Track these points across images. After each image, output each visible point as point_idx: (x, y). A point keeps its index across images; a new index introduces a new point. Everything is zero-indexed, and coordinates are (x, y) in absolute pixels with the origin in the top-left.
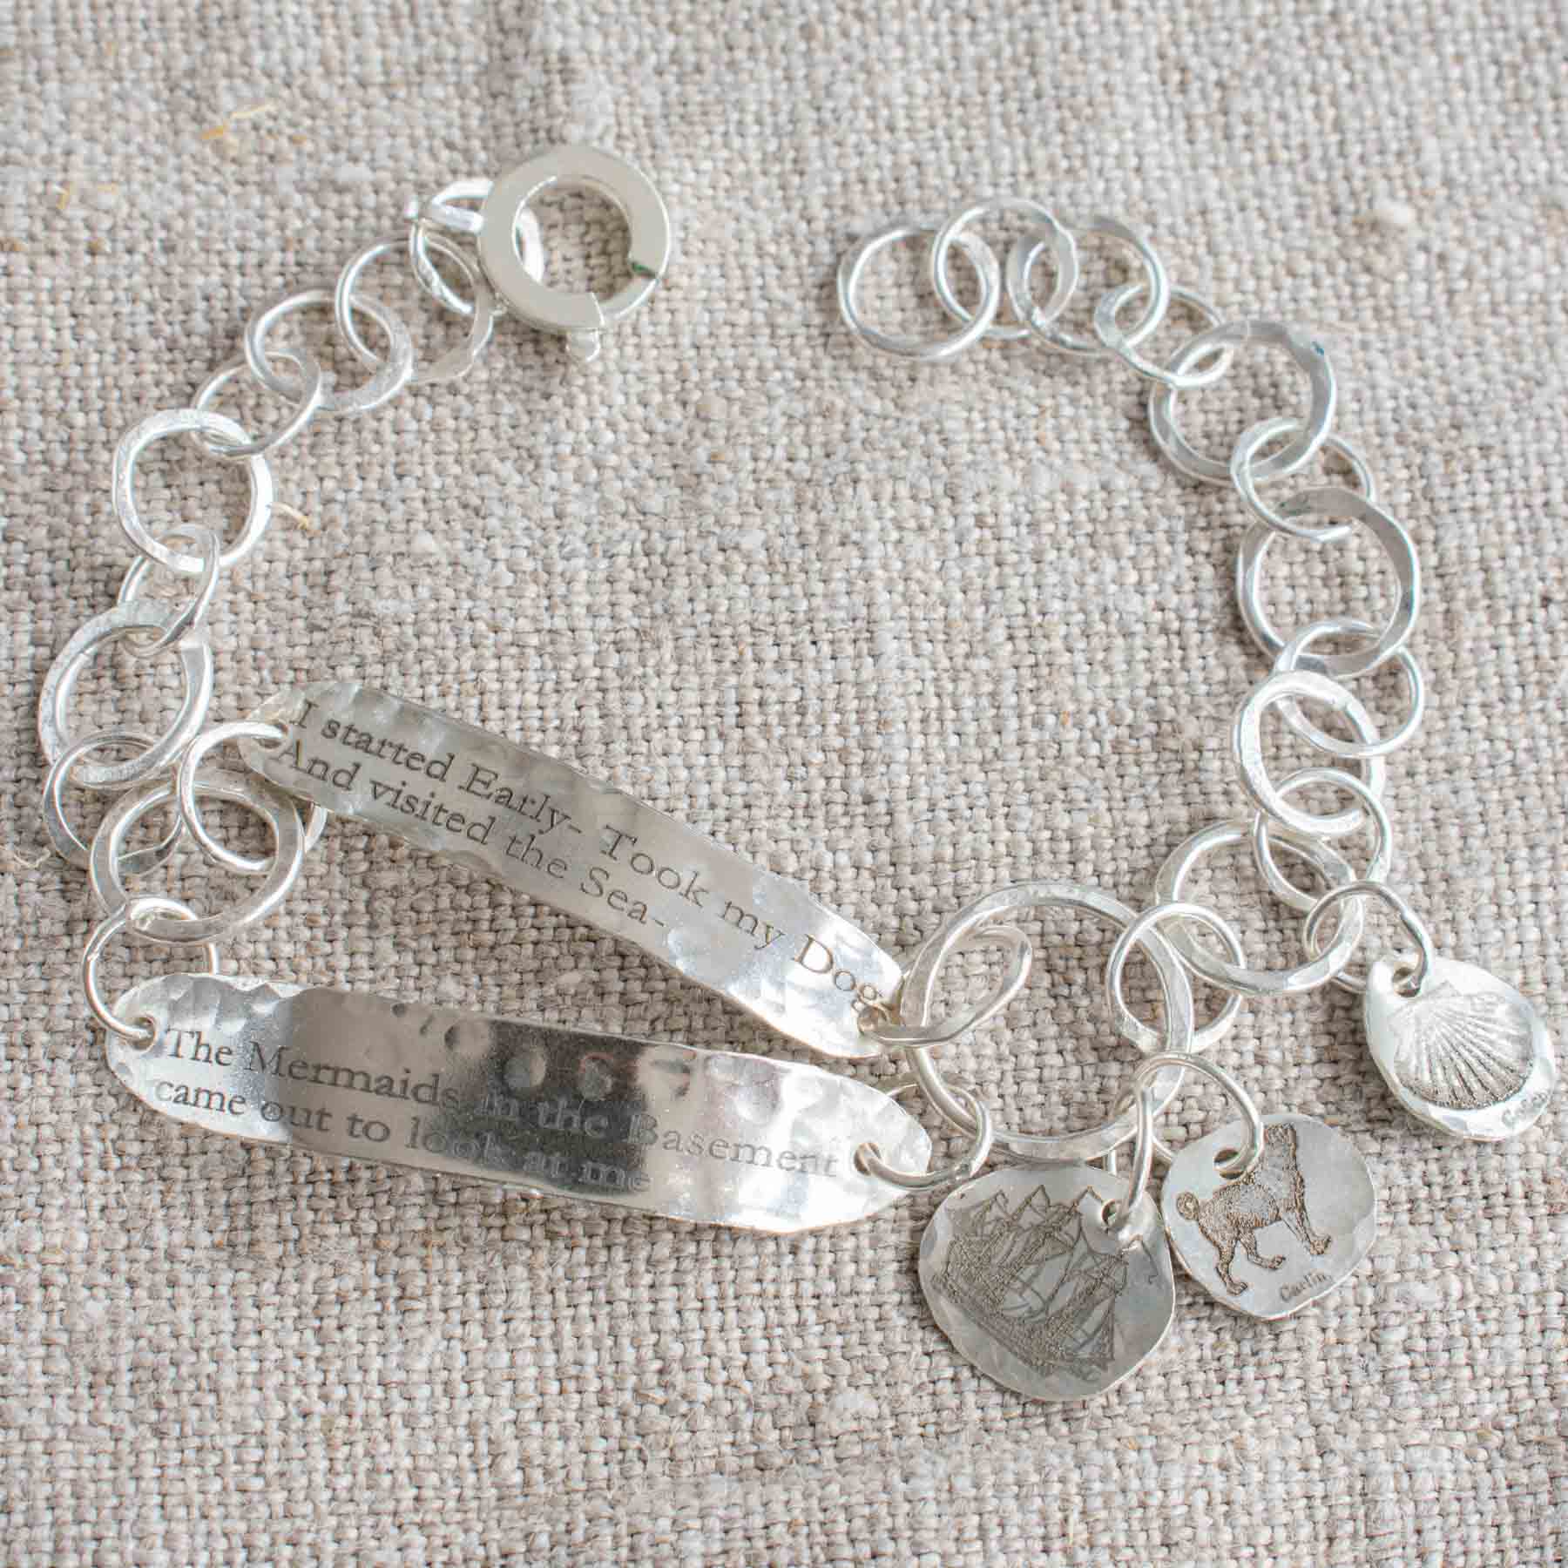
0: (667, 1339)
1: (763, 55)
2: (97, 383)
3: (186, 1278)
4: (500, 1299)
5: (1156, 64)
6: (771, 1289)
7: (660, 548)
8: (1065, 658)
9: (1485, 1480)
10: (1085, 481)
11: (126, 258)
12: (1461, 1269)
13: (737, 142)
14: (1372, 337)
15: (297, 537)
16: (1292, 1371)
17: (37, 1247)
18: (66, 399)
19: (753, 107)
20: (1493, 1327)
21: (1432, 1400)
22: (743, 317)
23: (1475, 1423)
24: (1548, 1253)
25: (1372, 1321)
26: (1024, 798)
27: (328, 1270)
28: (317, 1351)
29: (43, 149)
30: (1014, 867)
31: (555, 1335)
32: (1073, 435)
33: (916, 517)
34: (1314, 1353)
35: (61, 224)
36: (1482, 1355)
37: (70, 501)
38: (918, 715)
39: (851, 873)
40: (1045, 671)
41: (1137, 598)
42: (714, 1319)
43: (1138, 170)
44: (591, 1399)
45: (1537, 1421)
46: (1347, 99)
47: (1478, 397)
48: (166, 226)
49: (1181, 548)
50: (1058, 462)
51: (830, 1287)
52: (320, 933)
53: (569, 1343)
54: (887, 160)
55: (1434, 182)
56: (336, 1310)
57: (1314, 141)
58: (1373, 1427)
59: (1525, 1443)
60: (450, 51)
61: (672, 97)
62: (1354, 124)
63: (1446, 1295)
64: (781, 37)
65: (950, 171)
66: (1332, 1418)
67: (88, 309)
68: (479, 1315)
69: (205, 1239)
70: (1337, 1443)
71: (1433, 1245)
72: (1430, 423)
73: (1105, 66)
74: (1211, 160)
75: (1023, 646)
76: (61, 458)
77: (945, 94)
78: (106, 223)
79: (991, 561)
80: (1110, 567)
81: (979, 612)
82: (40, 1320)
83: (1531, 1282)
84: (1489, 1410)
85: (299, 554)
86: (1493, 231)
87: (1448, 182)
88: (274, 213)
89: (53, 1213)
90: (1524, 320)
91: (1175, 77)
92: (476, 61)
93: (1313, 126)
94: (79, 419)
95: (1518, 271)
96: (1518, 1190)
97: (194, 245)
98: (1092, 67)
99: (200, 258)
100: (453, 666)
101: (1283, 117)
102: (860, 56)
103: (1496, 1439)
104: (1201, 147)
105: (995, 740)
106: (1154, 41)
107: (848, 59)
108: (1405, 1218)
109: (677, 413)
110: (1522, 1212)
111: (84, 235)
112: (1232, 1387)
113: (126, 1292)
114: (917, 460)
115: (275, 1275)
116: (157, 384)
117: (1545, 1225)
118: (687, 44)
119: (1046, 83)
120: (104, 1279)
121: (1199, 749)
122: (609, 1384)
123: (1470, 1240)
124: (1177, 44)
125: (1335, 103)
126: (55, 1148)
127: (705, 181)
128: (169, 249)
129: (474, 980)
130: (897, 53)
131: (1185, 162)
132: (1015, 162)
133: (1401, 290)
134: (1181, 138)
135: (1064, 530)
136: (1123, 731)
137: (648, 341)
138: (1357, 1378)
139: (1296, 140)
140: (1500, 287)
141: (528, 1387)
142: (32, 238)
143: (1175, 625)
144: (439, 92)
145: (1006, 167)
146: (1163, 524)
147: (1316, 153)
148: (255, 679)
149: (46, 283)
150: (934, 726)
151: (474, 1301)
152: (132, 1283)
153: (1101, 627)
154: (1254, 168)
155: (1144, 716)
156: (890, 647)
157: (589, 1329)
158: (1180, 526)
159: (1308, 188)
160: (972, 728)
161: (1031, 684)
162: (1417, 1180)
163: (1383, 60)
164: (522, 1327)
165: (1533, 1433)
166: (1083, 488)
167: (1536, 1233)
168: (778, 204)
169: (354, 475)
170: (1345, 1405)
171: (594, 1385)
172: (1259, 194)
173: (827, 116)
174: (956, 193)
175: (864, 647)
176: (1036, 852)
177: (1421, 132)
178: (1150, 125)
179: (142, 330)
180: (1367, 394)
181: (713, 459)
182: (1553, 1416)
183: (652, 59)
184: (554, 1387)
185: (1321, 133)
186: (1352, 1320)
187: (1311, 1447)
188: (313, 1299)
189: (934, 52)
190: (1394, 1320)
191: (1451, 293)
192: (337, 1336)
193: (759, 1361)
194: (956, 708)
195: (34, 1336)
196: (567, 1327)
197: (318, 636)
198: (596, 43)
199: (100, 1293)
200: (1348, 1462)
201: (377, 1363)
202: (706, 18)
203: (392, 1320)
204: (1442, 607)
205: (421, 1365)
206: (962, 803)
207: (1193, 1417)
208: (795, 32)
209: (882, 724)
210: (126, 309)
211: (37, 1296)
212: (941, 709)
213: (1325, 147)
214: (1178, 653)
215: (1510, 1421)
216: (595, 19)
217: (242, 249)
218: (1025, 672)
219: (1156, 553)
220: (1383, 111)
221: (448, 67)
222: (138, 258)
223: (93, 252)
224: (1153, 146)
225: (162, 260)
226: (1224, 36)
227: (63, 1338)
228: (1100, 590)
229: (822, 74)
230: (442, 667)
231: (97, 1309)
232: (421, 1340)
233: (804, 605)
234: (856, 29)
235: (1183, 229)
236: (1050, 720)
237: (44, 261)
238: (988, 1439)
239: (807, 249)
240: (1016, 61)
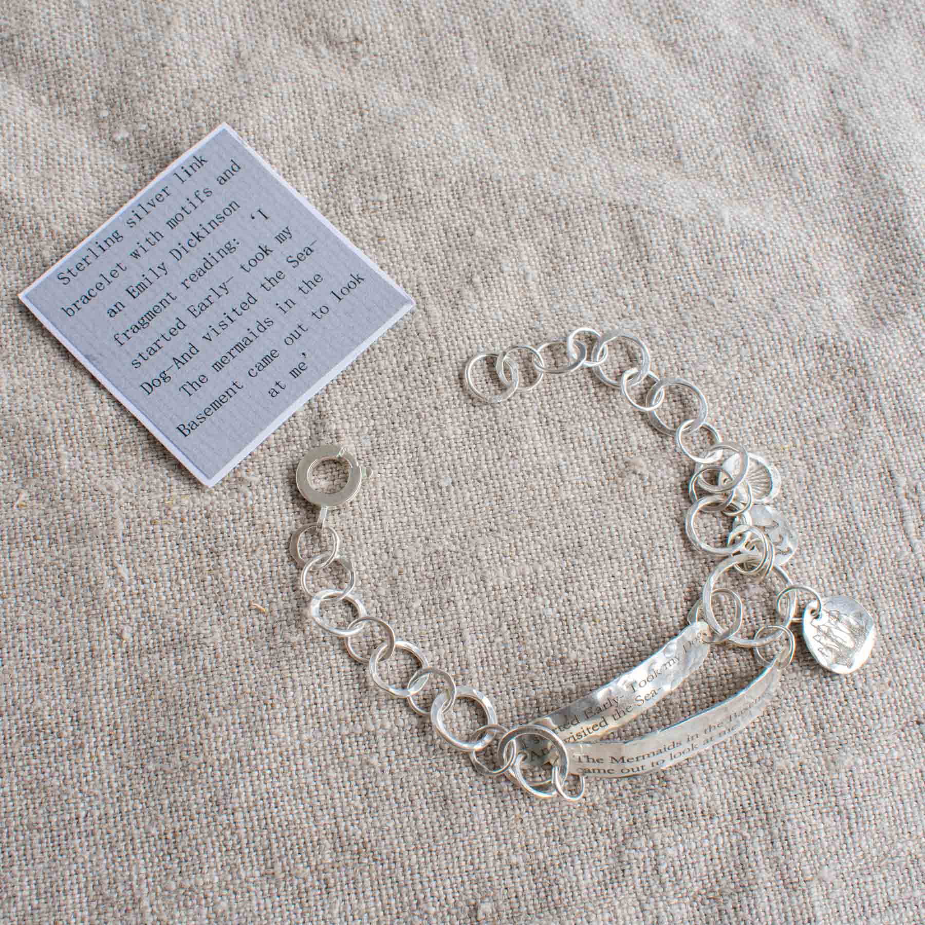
0: (418, 892)
1: (404, 425)
2: (187, 568)
3: (253, 888)
4: (360, 885)
5: (538, 416)
6: (451, 871)
7: (386, 609)
8: (528, 634)
9: (697, 913)
10: (528, 570)
11: (194, 522)
12: (683, 842)
13: (398, 456)
14: (619, 506)
15: (261, 616)
16: (630, 883)
17: (201, 884)
18: (177, 575)
19: (402, 444)
20: (695, 860)
21: (677, 887)
22: (405, 519)
23: (692, 894)
24: (711, 832)
25: (655, 862)
26: (519, 686)
27: (301, 881)
28: (300, 911)
29: (162, 485)
30: (518, 711)
31: (380, 895)
32: (522, 552)
33: (472, 589)
34: (637, 876)
35: (170, 513)
36: (692, 871)
37: (182, 611)
38: (479, 660)
39: (463, 719)
40: (521, 639)
41: (550, 610)
42: (433, 884)
43: (535, 453)
44: (395, 916)
45: (712, 891)
46: (603, 422)
47: (657, 527)
48: (206, 508)
49: (563, 590)
50: (518, 564)
51: (471, 868)
52: (285, 759)
53: (385, 897)
54: (450, 458)
55: (635, 448)
56: (305, 895)
57: (593, 438)
58: (658, 899)
59: (709, 899)
60: (297, 433)
61: (375, 443)
62: (606, 430)
63: (679, 851)
64: (410, 418)
65: (471, 460)
66: (644, 898)
67: (182, 542)
68: (354, 891)
69: (257, 873)
70: (647, 907)
71: (672, 834)
72: (642, 538)
73: (521, 419)
74: (559, 447)
75: (513, 631)
76: (178, 596)
77: (467, 432)
78: (186, 511)
79: (499, 602)
80: (540, 599)
81: (497, 621)
82: (205, 911)
83: (706, 843)
84: (696, 889)
85: (263, 623)
86: (657, 464)
87: (640, 447)
88: (243, 499)
89: (205, 870)
90: (669, 494)
91: (545, 420)
92: (306, 435)
93: (592, 433)
94: (183, 582)
95: (666, 477)
96: (699, 811)
97: (216, 514)
98: (516, 419)
99: (219, 519)
100: (320, 658)
101: (582, 430)
102: (437, 423)
103: (699, 898)
104: (556, 443)
105: (507, 666)
106: (536, 408)
107: (433, 424)
108: (662, 825)
109: (385, 556)
110: (701, 818)
111: (179, 515)
112: (610, 891)
113: (233, 897)
114: (470, 568)
115: (283, 883)
116: (208, 566)
117: (709, 822)
118: (378, 423)
119: (500, 426)
120: (225, 892)
121: (576, 662)
122: (400, 910)
123: (685, 831)
124: (544, 409)
125: (599, 424)
126: (203, 846)
127: (388, 472)
128: (208, 517)
129: (339, 770)
130: (449, 420)
131: (551, 449)
132: (493, 454)
133: (627, 488)
134: (549, 440)
135: (523, 588)
136: (550, 658)
137: (374, 531)
138: (652, 882)
139: (587, 438)
140: (661, 483)
141: (373, 914)
142: (161, 518)
143: (564, 618)
144: (294, 448)
145: (490, 457)
146: (557, 582)
147: (594, 442)
148: (252, 668)
149: (167, 534)
150: (486, 663)
151: (352, 886)
152: (235, 893)
153: (539, 621)
154: (574, 449)
155: (556, 651)
156: (468, 638)
157: (391, 891)
158: (562, 582)
159: (593, 454)
160: (498, 662)
161: (517, 645)
162: (665, 811)
163: (613, 407)
164: (369, 893)
165: (711, 895)
166: (528, 573)
167: (707, 825)
168: (414, 477)
169: (278, 591)
170: (648, 893)
171: (395, 911)
172: (576, 458)
173: (428, 444)
174: (474, 468)
175: (459, 638)
176: (525, 705)
177: (629, 431)
178: (538, 437)
179: (201, 547)
180: (620, 528)
181: (400, 573)
182: (717, 888)
183: (367, 429)
184: (382, 913)
185: (595, 434)
186: (648, 863)
187: (638, 909)
188: (297, 892)
189: (462, 419)
190: (662, 862)
191: (644, 487)
192: (307, 905)
193: (450, 896)
194: (492, 656)
195: (204, 916)
196: (384, 892)
197: (272, 651)
198: (347, 425)
199: (225, 898)
200: (651, 913)
201: (321, 913)
202: (384, 413)
203: (325, 896)
204: (652, 604)
205: (336, 911)
206: (498, 690)
207: (598, 903)
208: (415, 416)
209: (468, 665)
210: (195, 540)
211: (203, 902)
212: (487, 657)
213: (598, 439)
214: (566, 628)
215: (704, 891)
216: (346, 417)
217: (233, 514)
218: (515, 640)
219: (555, 593)
220: (615, 426)
221: (297, 438)
222: (198, 521)
223: (182, 521)
224: (539, 445)
225: (206, 521)
226: (559, 405)
227: (214, 916)
228: (537, 609)
229: (425, 430)
230: (316, 658)
231: (224, 904)
232: (335, 902)
233: (437, 626)
234: (435, 413)
235: (552, 473)
236: (525, 656)
237: (166, 527)
238: (530, 918)
239: (425, 493)
240: (490, 419)
